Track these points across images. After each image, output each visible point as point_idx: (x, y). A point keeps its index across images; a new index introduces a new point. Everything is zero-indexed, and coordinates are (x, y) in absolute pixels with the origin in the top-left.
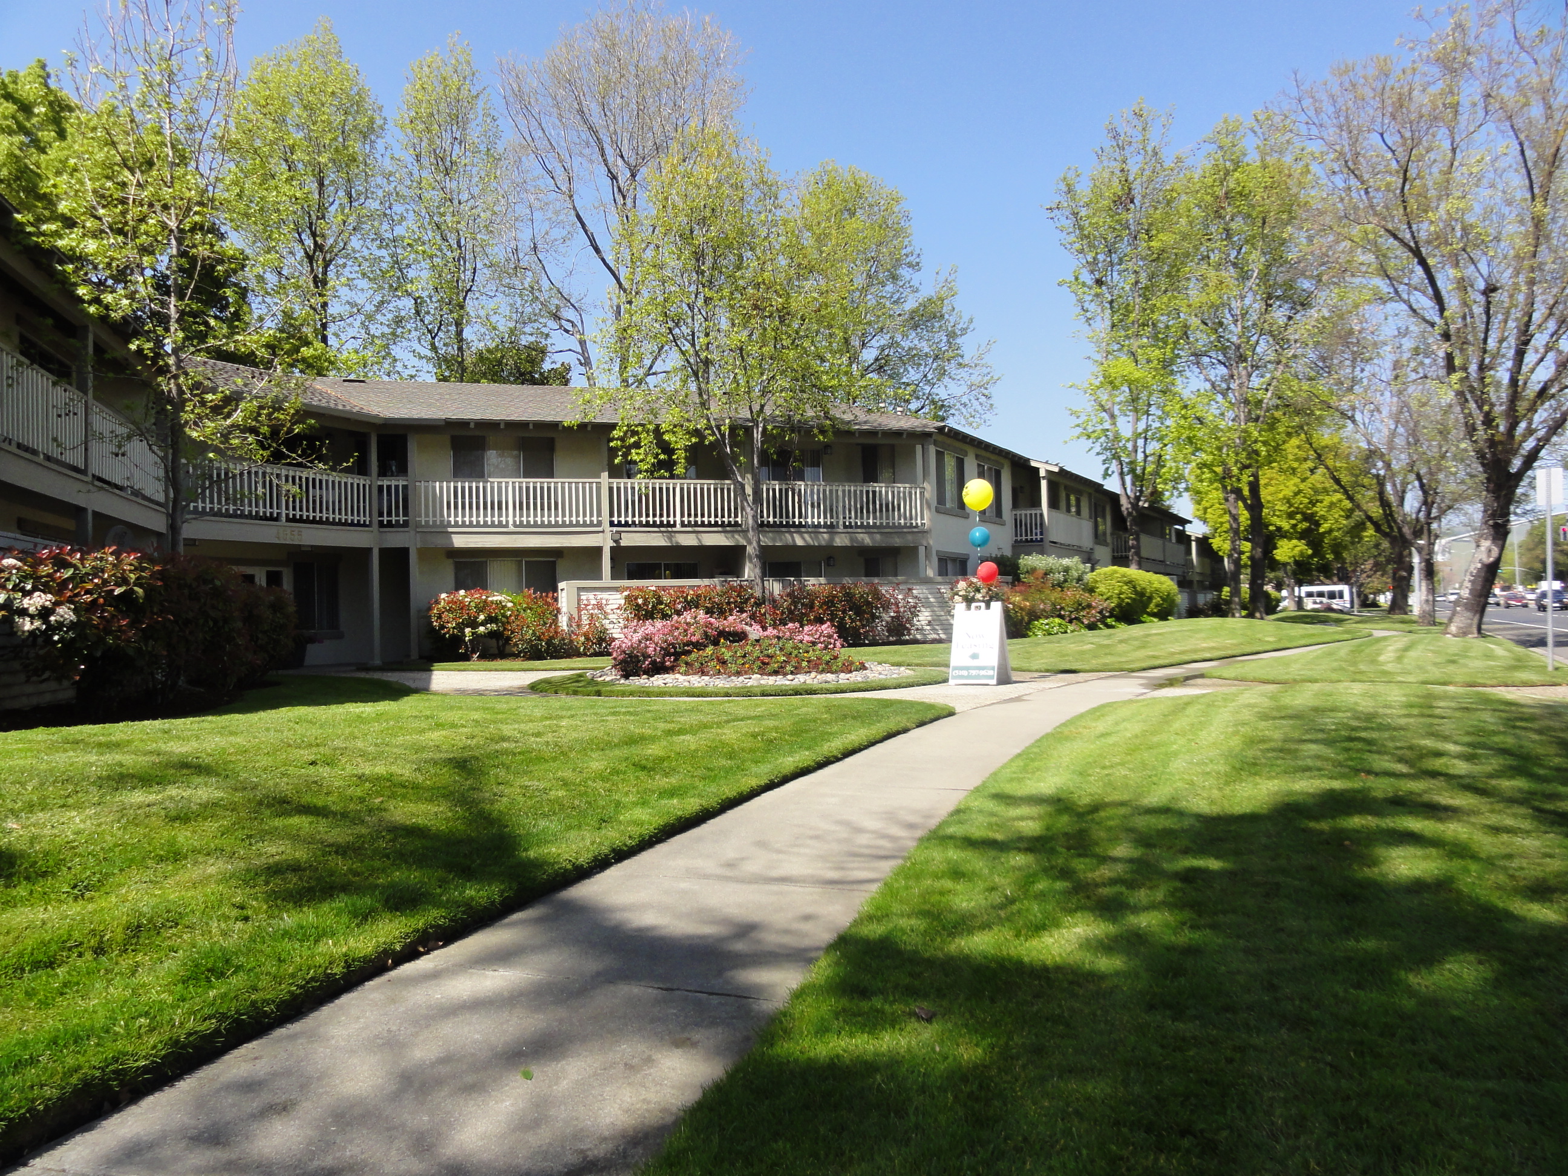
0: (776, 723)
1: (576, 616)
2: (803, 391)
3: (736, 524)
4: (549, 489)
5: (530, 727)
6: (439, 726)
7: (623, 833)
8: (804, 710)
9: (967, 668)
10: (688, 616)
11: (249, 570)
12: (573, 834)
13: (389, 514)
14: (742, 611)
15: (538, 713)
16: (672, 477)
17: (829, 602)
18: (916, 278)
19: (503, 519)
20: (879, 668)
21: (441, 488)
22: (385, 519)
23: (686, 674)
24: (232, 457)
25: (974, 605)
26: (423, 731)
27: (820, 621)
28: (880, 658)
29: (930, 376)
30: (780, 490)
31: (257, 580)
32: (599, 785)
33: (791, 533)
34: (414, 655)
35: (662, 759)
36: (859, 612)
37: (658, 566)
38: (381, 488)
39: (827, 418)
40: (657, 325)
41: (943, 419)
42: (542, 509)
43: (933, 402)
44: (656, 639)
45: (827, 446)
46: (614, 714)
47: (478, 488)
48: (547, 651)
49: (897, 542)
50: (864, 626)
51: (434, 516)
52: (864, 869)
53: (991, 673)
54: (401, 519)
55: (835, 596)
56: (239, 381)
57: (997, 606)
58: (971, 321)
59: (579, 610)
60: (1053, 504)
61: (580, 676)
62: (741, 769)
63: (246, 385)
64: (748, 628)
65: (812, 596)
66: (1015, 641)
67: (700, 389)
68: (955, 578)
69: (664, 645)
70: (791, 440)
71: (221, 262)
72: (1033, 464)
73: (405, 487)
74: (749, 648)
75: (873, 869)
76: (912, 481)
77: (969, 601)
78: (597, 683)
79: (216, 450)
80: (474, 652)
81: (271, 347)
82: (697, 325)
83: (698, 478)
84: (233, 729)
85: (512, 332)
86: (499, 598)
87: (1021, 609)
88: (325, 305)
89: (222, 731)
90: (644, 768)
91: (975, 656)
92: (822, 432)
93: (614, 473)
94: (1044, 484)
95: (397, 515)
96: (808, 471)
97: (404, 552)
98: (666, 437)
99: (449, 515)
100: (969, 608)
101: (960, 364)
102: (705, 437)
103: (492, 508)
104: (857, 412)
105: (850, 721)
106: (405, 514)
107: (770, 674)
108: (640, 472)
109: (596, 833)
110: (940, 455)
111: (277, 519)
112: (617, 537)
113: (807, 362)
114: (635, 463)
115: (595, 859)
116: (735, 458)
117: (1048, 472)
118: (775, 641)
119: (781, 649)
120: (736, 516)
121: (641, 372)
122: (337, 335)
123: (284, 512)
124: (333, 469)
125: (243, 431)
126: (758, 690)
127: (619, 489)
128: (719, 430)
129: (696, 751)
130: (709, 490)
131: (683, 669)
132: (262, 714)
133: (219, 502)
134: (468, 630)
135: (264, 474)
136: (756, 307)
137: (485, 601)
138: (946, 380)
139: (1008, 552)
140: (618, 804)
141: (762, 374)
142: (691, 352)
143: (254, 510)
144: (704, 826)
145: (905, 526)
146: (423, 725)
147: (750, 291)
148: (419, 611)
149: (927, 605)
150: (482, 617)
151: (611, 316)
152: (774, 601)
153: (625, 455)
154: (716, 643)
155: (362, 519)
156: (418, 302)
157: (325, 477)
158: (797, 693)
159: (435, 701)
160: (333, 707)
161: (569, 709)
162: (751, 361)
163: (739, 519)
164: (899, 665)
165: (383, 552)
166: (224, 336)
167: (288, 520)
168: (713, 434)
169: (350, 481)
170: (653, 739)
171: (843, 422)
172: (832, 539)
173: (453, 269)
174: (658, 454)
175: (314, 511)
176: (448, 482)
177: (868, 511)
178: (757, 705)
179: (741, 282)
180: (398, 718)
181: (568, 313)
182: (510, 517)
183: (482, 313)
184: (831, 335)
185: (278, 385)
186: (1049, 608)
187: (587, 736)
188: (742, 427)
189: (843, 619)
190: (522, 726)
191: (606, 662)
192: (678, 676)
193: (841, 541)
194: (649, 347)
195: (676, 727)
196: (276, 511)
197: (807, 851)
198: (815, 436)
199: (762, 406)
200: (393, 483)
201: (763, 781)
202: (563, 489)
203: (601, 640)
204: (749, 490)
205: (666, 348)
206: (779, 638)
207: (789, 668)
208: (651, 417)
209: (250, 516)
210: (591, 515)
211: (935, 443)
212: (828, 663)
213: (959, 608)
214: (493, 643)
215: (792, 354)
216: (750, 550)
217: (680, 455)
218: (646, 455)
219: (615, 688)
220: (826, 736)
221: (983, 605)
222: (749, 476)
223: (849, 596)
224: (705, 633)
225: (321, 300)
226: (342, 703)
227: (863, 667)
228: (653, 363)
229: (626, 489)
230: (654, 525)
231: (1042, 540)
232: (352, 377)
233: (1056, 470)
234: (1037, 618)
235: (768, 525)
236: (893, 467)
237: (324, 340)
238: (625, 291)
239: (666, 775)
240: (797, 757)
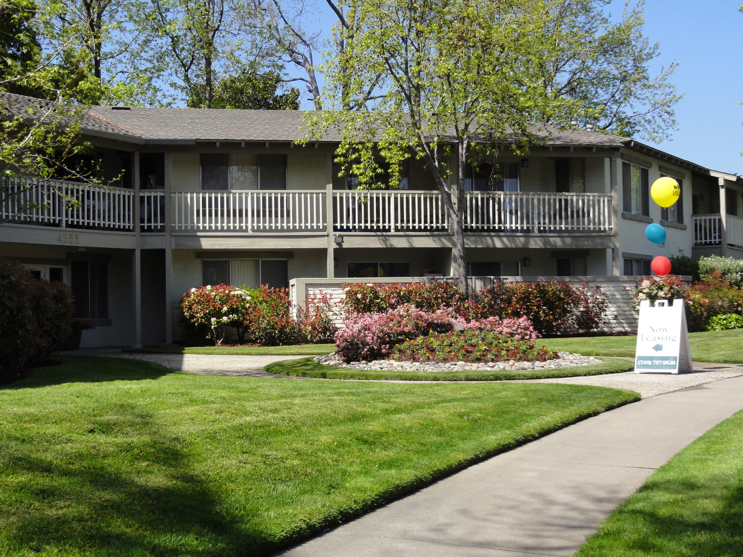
0: (480, 405)
1: (304, 308)
2: (503, 112)
3: (443, 229)
4: (282, 198)
5: (269, 404)
6: (193, 402)
7: (349, 498)
8: (504, 393)
9: (651, 358)
10: (401, 310)
11: (37, 268)
12: (306, 497)
13: (149, 221)
14: (448, 305)
15: (275, 392)
16: (388, 188)
17: (525, 298)
18: (606, 10)
19: (244, 225)
20: (571, 357)
21: (192, 199)
22: (146, 225)
23: (399, 360)
24: (24, 174)
25: (657, 302)
26: (179, 406)
27: (517, 314)
28: (571, 348)
29: (617, 97)
30: (482, 199)
31: (42, 276)
32: (328, 455)
33: (491, 237)
34: (169, 340)
35: (381, 435)
36: (551, 306)
37: (375, 266)
38: (142, 199)
39: (524, 135)
40: (375, 56)
41: (629, 135)
42: (276, 216)
43: (621, 120)
44: (374, 329)
45: (524, 160)
46: (339, 394)
47: (222, 198)
48: (279, 338)
49: (587, 244)
50: (556, 320)
51: (186, 222)
52: (557, 537)
53: (673, 363)
54: (159, 224)
55: (530, 293)
56: (31, 111)
57: (678, 303)
58: (656, 47)
59: (307, 303)
60: (731, 210)
61: (308, 360)
62: (450, 445)
63: (35, 114)
64: (453, 320)
65: (511, 292)
66: (694, 334)
67: (412, 111)
68: (639, 277)
69: (381, 335)
70: (492, 154)
71: (16, 11)
72: (712, 174)
73: (162, 198)
74: (454, 338)
75: (565, 538)
76: (601, 190)
77: (652, 298)
78: (322, 367)
79: (12, 167)
80: (218, 338)
81: (56, 82)
82: (410, 56)
83: (410, 189)
84: (27, 400)
85: (252, 65)
86: (239, 292)
87: (701, 305)
88: (99, 46)
89: (19, 402)
90: (365, 442)
91: (658, 348)
92: (520, 147)
93: (338, 184)
94: (722, 192)
95: (156, 221)
96: (507, 182)
97: (161, 253)
98: (383, 153)
99: (198, 222)
100: (652, 305)
101: (645, 85)
102: (416, 153)
103: (234, 216)
104: (551, 129)
105: (545, 405)
106: (162, 221)
107: (473, 361)
108: (360, 184)
109: (326, 498)
110: (626, 167)
111: (58, 225)
112: (339, 240)
113: (507, 86)
114: (356, 176)
115: (326, 520)
116: (442, 171)
117: (726, 181)
118: (477, 332)
119: (483, 340)
120: (443, 222)
121: (361, 97)
122: (108, 71)
123: (64, 219)
124: (105, 183)
125: (33, 152)
126: (463, 375)
127: (341, 198)
128: (429, 147)
129: (411, 428)
130: (419, 199)
131: (396, 356)
132: (48, 389)
133: (13, 211)
134: (213, 320)
135: (49, 187)
136: (460, 38)
137: (228, 295)
138: (632, 99)
139: (688, 254)
140: (344, 473)
141: (466, 97)
142: (404, 79)
143: (41, 217)
144: (418, 494)
145: (594, 231)
146: (180, 401)
147: (457, 24)
148: (173, 303)
149: (613, 301)
150: (225, 309)
151: (335, 49)
152: (476, 297)
153: (347, 169)
154: (425, 333)
155: (127, 225)
156: (175, 41)
157: (97, 190)
158: (497, 378)
159: (188, 380)
160: (105, 383)
161: (301, 389)
162: (456, 86)
163: (445, 225)
164: (588, 354)
165: (144, 252)
166: (19, 73)
167: (68, 226)
168: (424, 150)
169: (117, 193)
170: (373, 417)
171: (538, 138)
172: (527, 242)
173: (204, 12)
174: (375, 169)
175: (88, 218)
176: (198, 193)
177: (561, 218)
178: (462, 389)
179: (449, 17)
180: (159, 394)
181: (301, 48)
182: (250, 223)
183: (228, 49)
184: (528, 61)
185: (61, 113)
186: (726, 304)
187: (316, 413)
188: (449, 144)
189: (537, 313)
190: (262, 404)
191: (330, 348)
192: (392, 361)
193: (536, 244)
194: (368, 75)
195: (393, 406)
196: (58, 218)
197: (505, 519)
198: (513, 151)
199: (467, 126)
200: (153, 194)
201: (470, 456)
202: (294, 199)
203: (325, 329)
204: (454, 199)
205: (383, 75)
206: (481, 329)
207: (490, 356)
208: (370, 136)
209: (37, 223)
210: (318, 222)
211: (622, 156)
212: (524, 352)
213: (644, 305)
214: (234, 330)
215: (493, 78)
216: (455, 252)
217: (395, 169)
218: (365, 169)
219: (338, 371)
220: (524, 418)
221: (666, 302)
222: (454, 187)
223: (543, 292)
224: (416, 324)
225: (96, 41)
226: (112, 380)
227: (556, 356)
228: (372, 88)
229: (348, 198)
230: (372, 229)
231: (720, 243)
232: (121, 105)
233: (734, 179)
234: (716, 314)
235: (472, 229)
236: (584, 178)
237: (98, 74)
238: (347, 27)
239: (385, 448)
240: (499, 435)
